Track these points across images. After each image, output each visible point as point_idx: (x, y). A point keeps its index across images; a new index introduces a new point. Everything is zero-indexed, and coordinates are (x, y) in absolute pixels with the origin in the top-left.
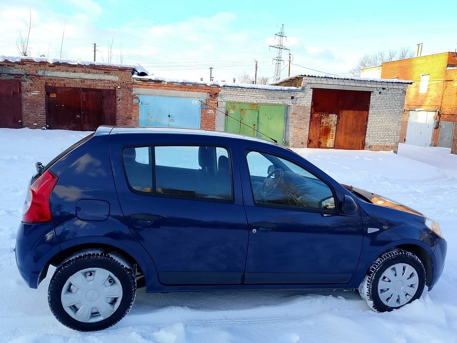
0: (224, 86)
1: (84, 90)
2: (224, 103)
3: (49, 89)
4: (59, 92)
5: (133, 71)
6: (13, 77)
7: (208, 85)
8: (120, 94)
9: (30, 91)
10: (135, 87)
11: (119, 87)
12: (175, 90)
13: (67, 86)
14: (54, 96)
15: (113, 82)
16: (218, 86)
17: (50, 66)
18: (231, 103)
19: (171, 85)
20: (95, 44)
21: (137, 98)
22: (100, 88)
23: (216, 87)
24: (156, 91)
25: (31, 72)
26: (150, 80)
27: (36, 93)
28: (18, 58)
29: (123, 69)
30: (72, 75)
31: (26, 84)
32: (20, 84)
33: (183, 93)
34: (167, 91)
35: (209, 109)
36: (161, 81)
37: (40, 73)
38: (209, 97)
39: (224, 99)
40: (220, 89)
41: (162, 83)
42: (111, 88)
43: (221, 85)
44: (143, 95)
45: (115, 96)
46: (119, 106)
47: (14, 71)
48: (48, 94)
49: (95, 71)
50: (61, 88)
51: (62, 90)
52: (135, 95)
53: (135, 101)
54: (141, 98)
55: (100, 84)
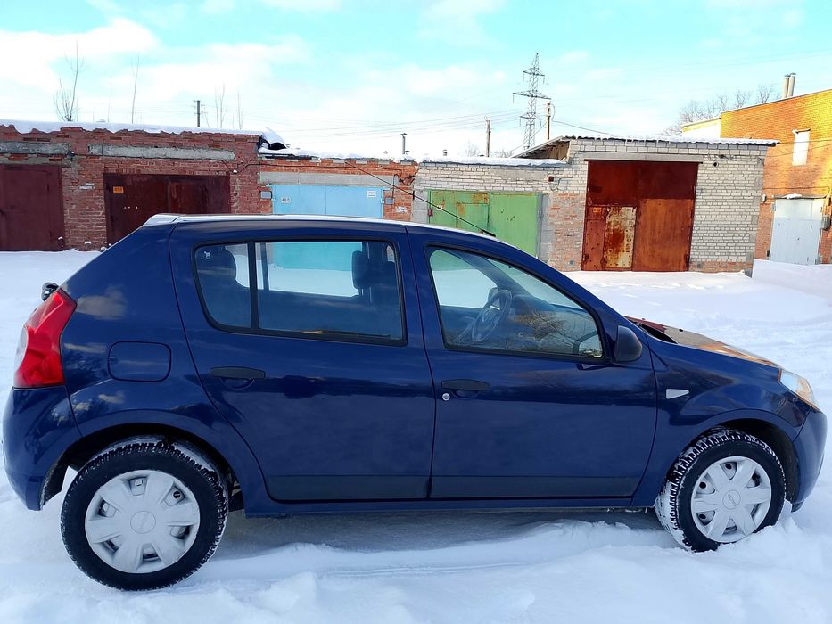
0: (425, 162)
1: (174, 178)
2: (426, 194)
3: (111, 180)
4: (129, 183)
5: (260, 141)
6: (46, 160)
7: (395, 161)
8: (236, 185)
9: (77, 184)
10: (264, 170)
11: (235, 171)
12: (336, 172)
13: (143, 172)
14: (118, 190)
15: (224, 163)
16: (414, 163)
17: (112, 138)
18: (437, 192)
19: (328, 165)
20: (199, 102)
21: (268, 189)
22: (201, 173)
23: (410, 164)
24: (302, 174)
25: (79, 150)
26: (291, 156)
27: (89, 186)
28: (54, 124)
29: (241, 140)
30: (151, 152)
31: (71, 171)
32: (59, 171)
33: (351, 178)
34: (321, 175)
35: (399, 205)
36: (310, 158)
37: (95, 150)
38: (397, 184)
39: (423, 185)
40: (417, 168)
41: (311, 161)
42: (221, 173)
43: (419, 161)
44: (278, 183)
45: (229, 188)
46: (235, 205)
47: (48, 149)
48: (108, 188)
49: (193, 144)
50: (132, 176)
51: (135, 179)
52: (264, 184)
53: (264, 195)
54: (276, 190)
55: (201, 167)
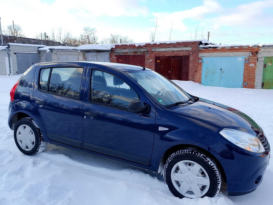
0: (263, 46)
1: (173, 57)
2: (263, 58)
3: (157, 58)
4: (161, 59)
5: (201, 43)
6: (142, 53)
7: (250, 46)
8: (191, 58)
9: (148, 60)
10: (201, 53)
11: (191, 54)
12: (226, 52)
13: (165, 55)
14: (158, 61)
15: (188, 51)
16: (259, 47)
17: (158, 46)
18: (268, 58)
19: (224, 49)
20: (209, 32)
21: (201, 59)
22: (181, 55)
23: (257, 47)
24: (214, 54)
25: (149, 50)
26: (210, 47)
27: (151, 60)
28: (144, 43)
29: (194, 43)
30: (168, 49)
31: (147, 56)
32: (144, 56)
33: (231, 54)
34: (220, 53)
35: (251, 63)
36: (217, 47)
37: (153, 50)
38: (251, 55)
39: (262, 55)
40: (260, 48)
41: (217, 48)
42: (187, 55)
43: (261, 45)
44: (205, 57)
45: (189, 59)
46: (190, 65)
47: (142, 50)
48: (156, 61)
49: (179, 46)
50: (162, 57)
51: (163, 58)
52: (200, 57)
53: (200, 61)
54: (204, 59)
55: (181, 53)
